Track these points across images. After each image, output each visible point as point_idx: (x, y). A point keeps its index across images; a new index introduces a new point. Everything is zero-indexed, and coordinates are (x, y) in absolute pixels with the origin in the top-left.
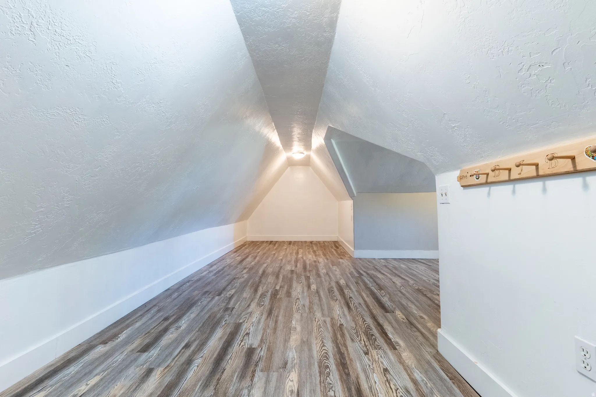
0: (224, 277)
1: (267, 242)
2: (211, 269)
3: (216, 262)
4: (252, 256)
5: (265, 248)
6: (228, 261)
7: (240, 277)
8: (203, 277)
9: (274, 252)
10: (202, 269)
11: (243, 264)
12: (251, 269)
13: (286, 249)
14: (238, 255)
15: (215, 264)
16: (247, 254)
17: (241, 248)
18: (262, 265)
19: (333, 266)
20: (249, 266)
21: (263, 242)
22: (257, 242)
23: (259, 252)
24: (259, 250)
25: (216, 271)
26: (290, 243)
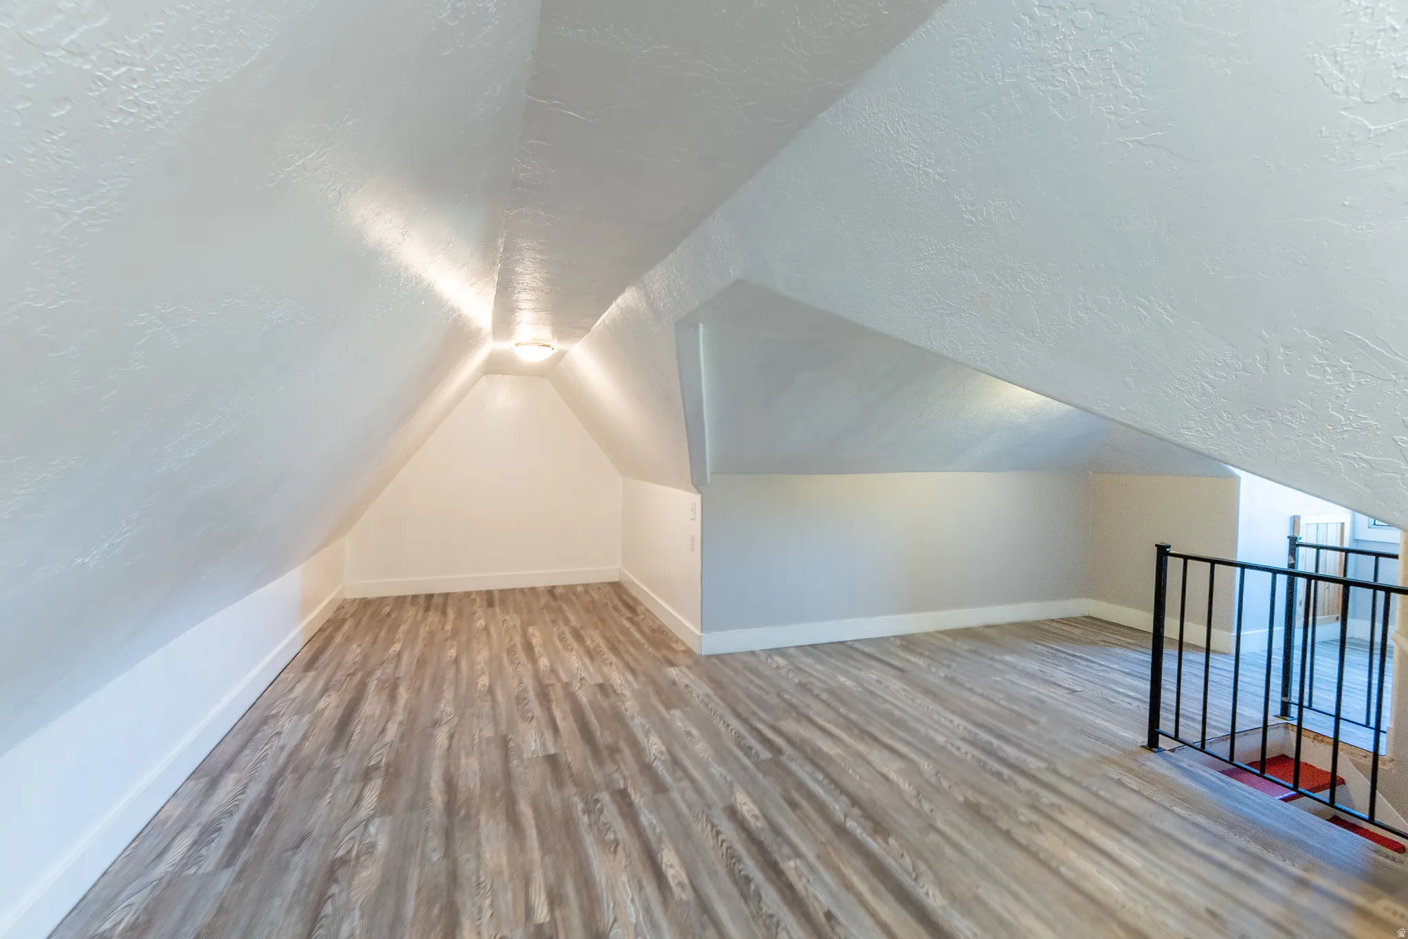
0: (282, 868)
1: (415, 597)
2: (212, 808)
3: (230, 748)
4: (380, 689)
5: (414, 629)
6: (290, 729)
7: (358, 857)
8: (173, 881)
9: (452, 652)
10: (162, 815)
11: (353, 745)
12: (393, 774)
13: (486, 628)
14: (321, 684)
15: (229, 765)
16: (359, 675)
17: (330, 639)
18: (428, 738)
19: (669, 707)
20: (379, 756)
21: (400, 601)
22: (382, 600)
23: (399, 655)
24: (397, 647)
25: (237, 817)
26: (490, 598)
